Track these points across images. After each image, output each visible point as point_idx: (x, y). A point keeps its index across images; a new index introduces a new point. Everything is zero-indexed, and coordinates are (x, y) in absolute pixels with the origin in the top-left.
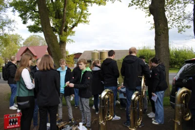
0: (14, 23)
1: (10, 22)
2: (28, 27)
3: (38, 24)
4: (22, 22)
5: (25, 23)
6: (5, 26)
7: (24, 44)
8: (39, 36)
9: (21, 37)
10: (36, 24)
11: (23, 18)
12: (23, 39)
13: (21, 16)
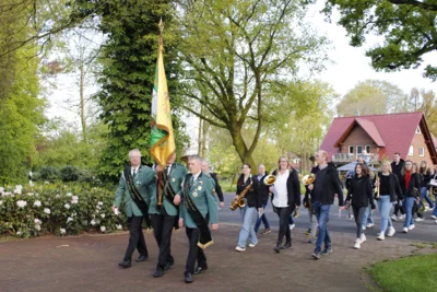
0: (324, 47)
1: (312, 44)
2: (368, 54)
3: (397, 42)
4: (349, 39)
5: (356, 42)
6: (298, 57)
7: (339, 108)
8: (385, 83)
9: (332, 90)
10: (391, 41)
11: (349, 28)
12: (336, 96)
13: (344, 22)
